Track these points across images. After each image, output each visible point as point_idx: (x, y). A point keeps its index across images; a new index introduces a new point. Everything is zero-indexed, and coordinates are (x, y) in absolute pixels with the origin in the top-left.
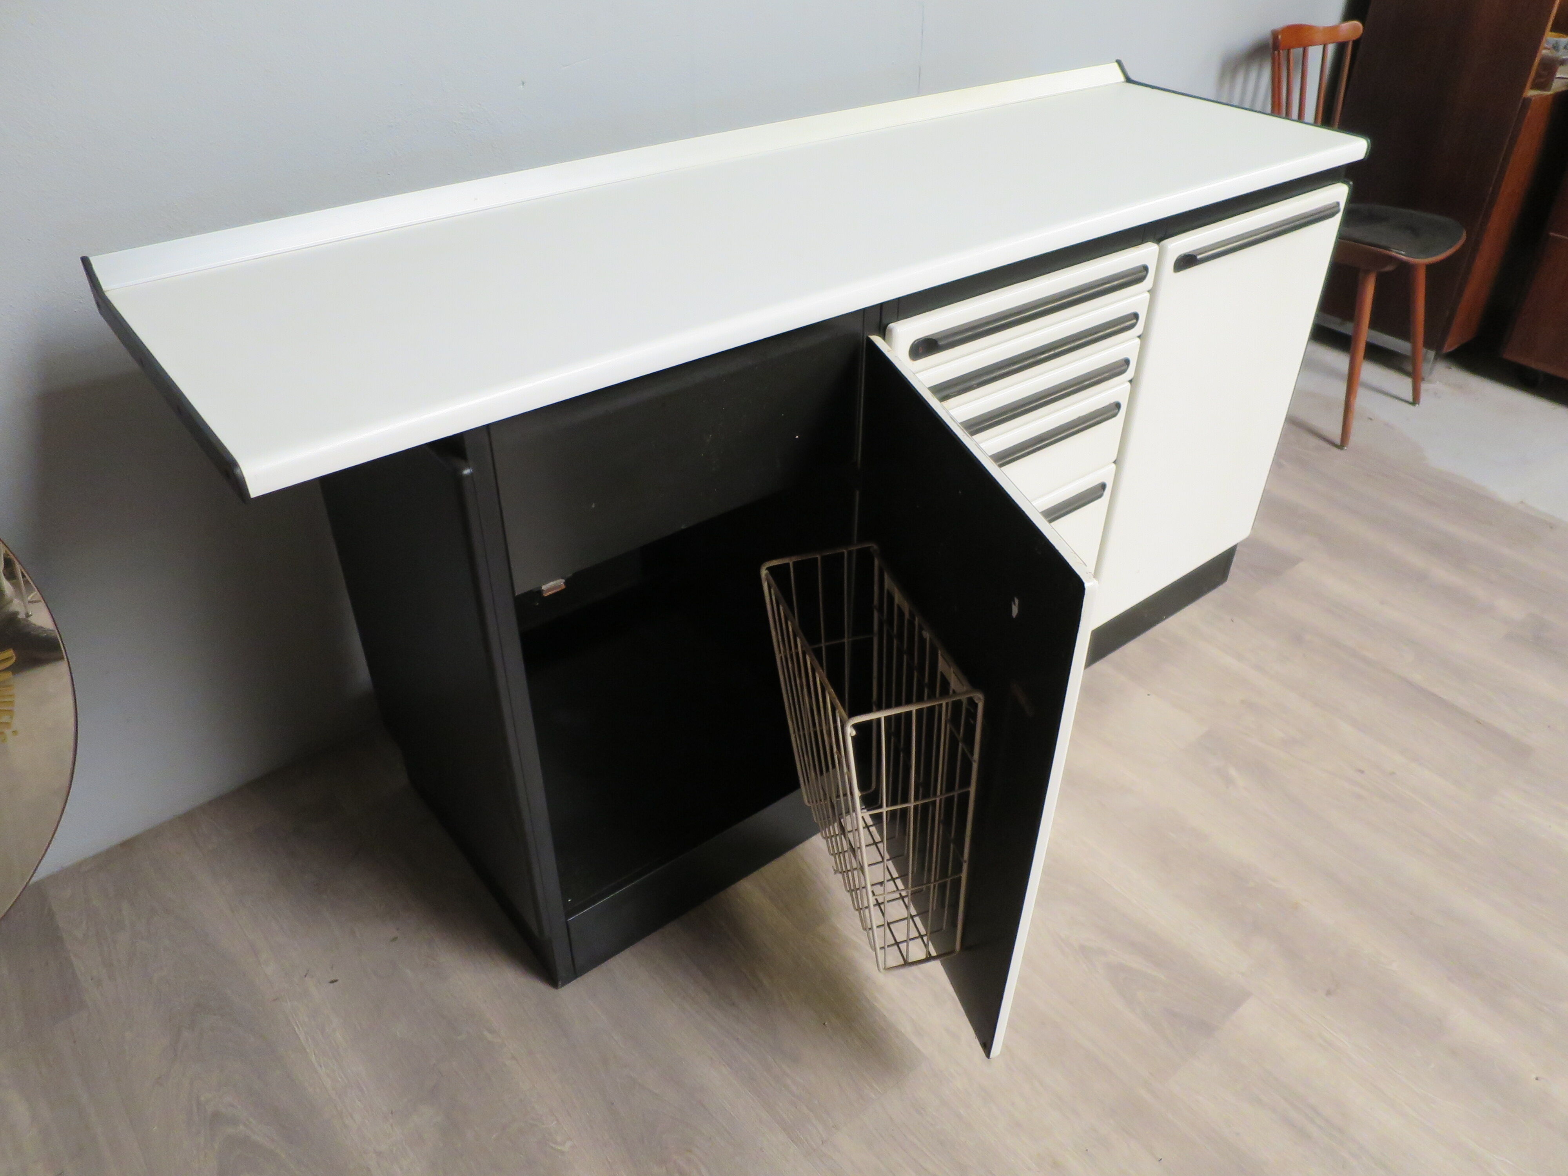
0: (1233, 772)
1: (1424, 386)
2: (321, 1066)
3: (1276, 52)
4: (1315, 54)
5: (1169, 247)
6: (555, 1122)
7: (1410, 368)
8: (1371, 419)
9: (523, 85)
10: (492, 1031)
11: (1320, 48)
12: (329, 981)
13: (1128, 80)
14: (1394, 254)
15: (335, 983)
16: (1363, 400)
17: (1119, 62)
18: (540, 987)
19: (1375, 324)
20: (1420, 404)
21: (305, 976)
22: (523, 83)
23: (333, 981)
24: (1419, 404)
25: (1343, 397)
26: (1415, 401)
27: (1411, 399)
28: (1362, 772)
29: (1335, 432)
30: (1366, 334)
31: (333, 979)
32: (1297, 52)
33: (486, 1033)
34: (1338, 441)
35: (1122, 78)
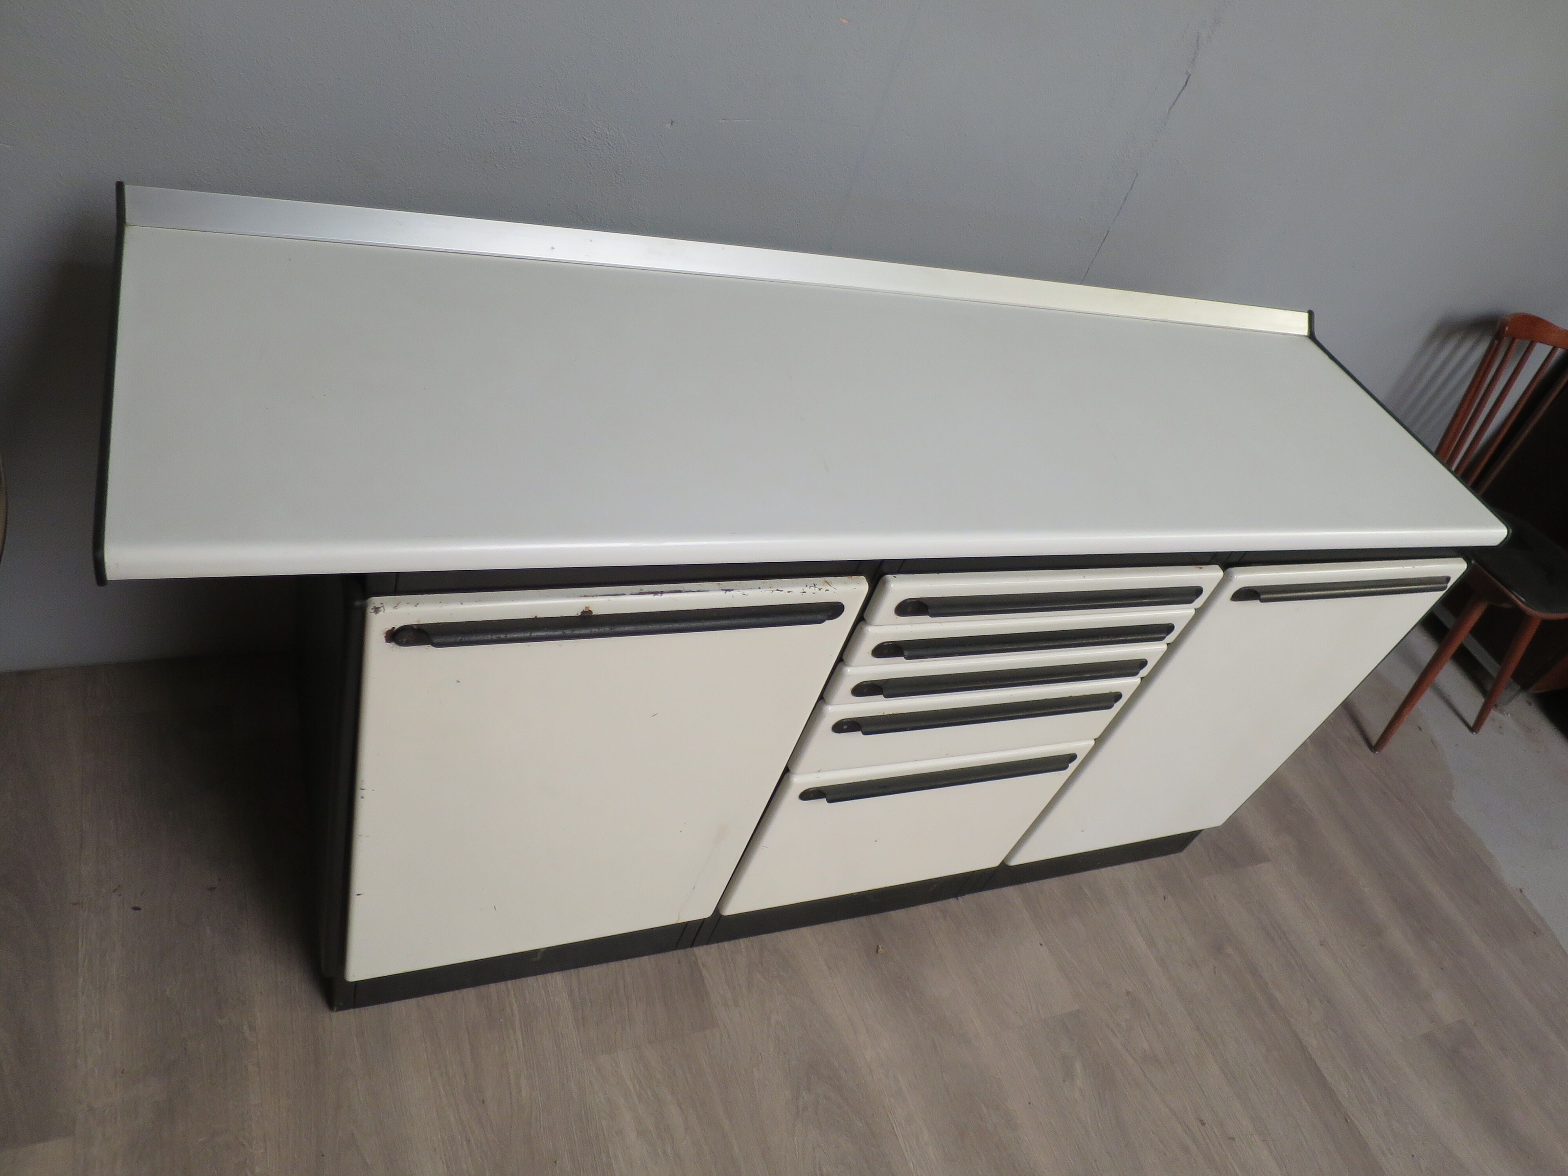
0: (1078, 1067)
1: (1493, 713)
2: (83, 993)
3: (1496, 342)
4: (1540, 353)
5: (1235, 577)
6: (262, 1150)
7: (1489, 687)
8: (1420, 729)
9: (672, 124)
10: (252, 1028)
11: (1549, 348)
12: (133, 907)
13: (1312, 336)
14: (1513, 597)
15: (137, 911)
16: (1427, 702)
17: (1311, 314)
18: (320, 1003)
19: (1476, 632)
20: (1478, 734)
21: (114, 891)
22: (672, 123)
23: (136, 908)
24: (1476, 733)
25: (1406, 689)
26: (1475, 728)
27: (1471, 723)
28: (1203, 1124)
29: (1376, 731)
30: (1463, 637)
31: (137, 905)
32: (1520, 344)
33: (245, 1028)
34: (1374, 740)
35: (1305, 332)
